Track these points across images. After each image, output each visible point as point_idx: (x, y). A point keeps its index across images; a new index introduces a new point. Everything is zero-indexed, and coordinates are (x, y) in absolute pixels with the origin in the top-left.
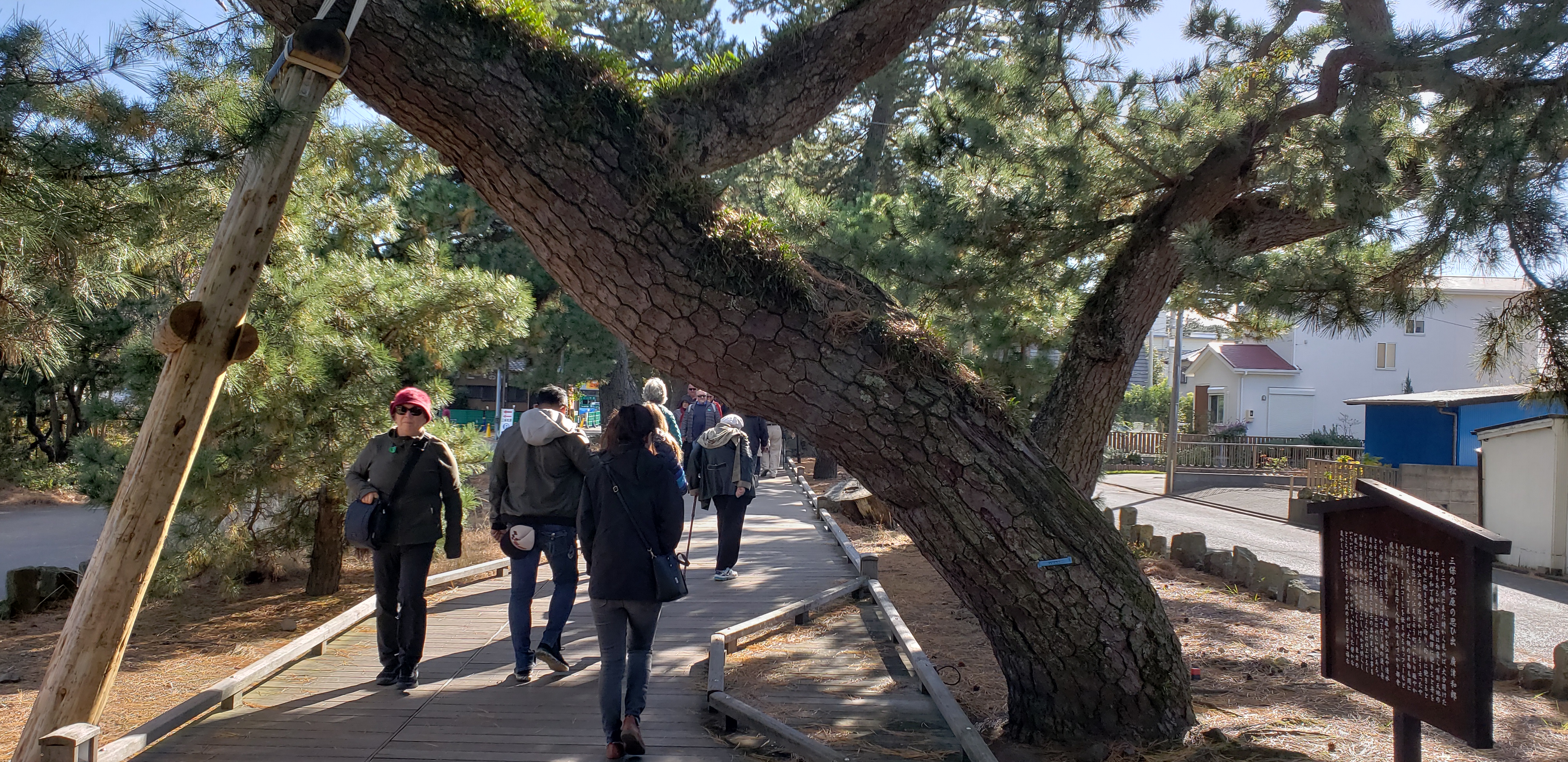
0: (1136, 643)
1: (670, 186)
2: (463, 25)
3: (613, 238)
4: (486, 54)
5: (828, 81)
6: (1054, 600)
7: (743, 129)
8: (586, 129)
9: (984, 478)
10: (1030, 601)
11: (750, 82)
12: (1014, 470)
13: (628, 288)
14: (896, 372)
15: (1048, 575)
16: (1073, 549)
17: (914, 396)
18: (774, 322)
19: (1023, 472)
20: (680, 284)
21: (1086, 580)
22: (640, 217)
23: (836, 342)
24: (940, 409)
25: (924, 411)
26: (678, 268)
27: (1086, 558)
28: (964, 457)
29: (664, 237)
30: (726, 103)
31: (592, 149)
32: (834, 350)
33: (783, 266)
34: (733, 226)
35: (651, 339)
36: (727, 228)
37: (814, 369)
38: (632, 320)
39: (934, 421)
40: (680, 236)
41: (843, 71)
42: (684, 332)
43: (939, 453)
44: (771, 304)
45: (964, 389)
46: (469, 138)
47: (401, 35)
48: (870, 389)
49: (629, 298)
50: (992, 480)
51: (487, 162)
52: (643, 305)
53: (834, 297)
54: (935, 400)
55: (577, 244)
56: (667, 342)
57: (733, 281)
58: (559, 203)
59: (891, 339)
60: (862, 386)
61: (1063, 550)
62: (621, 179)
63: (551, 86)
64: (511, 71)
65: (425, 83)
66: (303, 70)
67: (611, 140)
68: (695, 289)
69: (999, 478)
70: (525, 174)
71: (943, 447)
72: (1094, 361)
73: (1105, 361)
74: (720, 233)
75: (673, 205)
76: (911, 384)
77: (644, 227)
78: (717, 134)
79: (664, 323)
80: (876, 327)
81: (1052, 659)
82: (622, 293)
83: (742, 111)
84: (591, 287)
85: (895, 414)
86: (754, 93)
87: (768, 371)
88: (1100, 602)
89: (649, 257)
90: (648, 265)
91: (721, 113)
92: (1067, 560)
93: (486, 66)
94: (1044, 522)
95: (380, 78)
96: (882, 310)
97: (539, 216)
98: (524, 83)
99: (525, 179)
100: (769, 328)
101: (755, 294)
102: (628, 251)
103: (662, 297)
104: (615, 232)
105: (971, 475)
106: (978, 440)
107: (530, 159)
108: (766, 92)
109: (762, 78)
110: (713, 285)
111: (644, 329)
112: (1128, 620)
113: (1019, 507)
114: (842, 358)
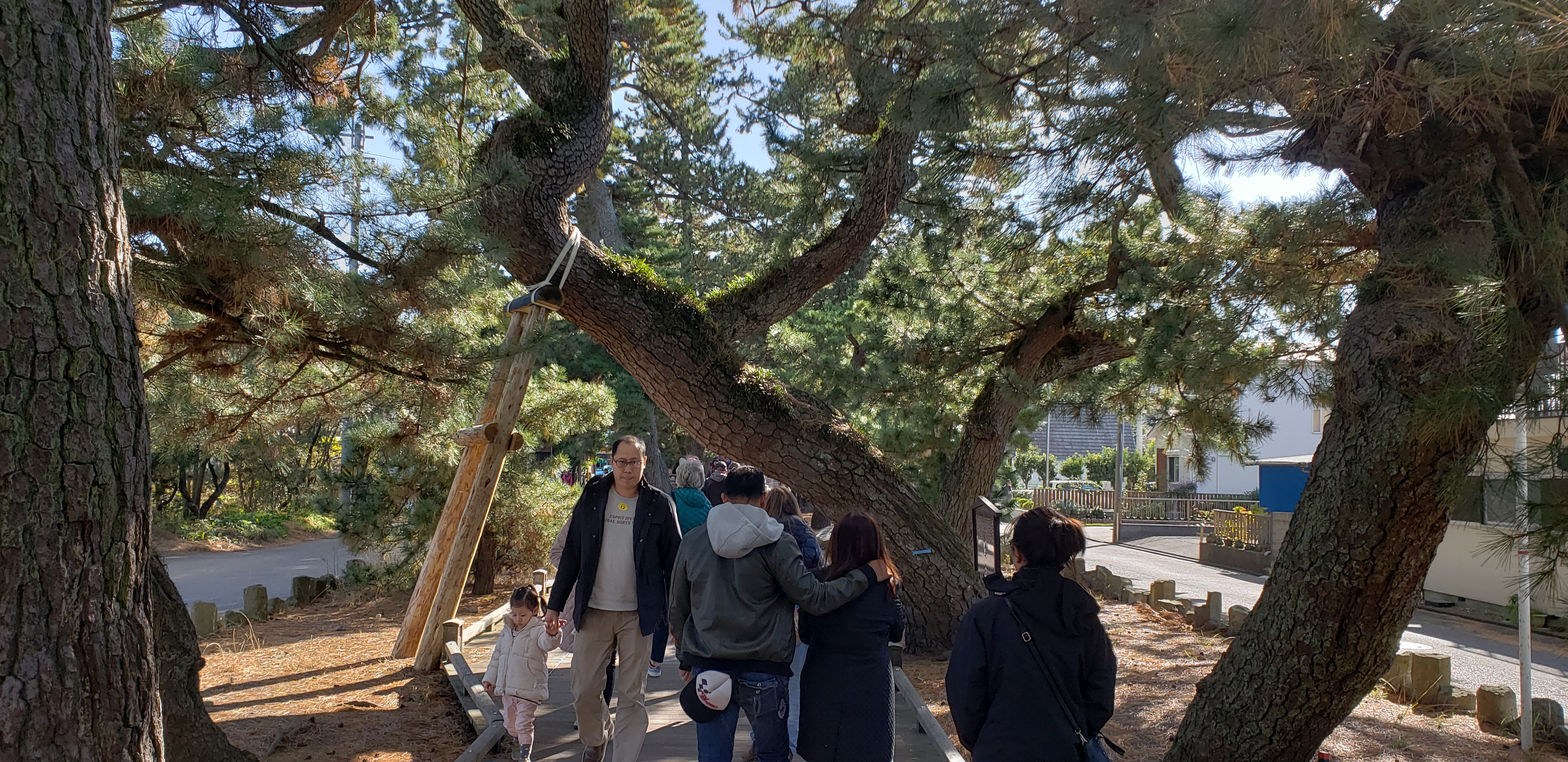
0: (967, 597)
1: (718, 356)
2: (614, 280)
3: (688, 383)
4: (626, 293)
5: (801, 290)
6: (922, 572)
7: (755, 317)
8: (674, 328)
9: (883, 507)
10: (910, 573)
11: (759, 292)
12: (900, 504)
13: (696, 409)
14: (836, 451)
15: (918, 559)
16: (931, 545)
17: (847, 464)
18: (773, 426)
19: (904, 504)
20: (723, 407)
21: (939, 561)
22: (703, 373)
23: (805, 435)
24: (860, 471)
25: (851, 472)
26: (722, 398)
27: (939, 550)
28: (873, 498)
29: (715, 383)
30: (746, 304)
31: (678, 338)
32: (804, 440)
33: (777, 397)
34: (750, 376)
35: (708, 435)
36: (747, 377)
37: (793, 450)
38: (697, 425)
39: (856, 477)
40: (723, 381)
41: (810, 284)
42: (725, 431)
43: (859, 494)
44: (771, 417)
45: (873, 461)
46: (616, 334)
47: (585, 286)
48: (822, 461)
49: (697, 414)
50: (888, 508)
51: (624, 345)
52: (704, 417)
53: (804, 411)
54: (857, 466)
55: (669, 386)
56: (716, 436)
57: (751, 406)
58: (660, 365)
59: (834, 433)
60: (819, 459)
61: (926, 546)
62: (692, 353)
63: (658, 307)
64: (637, 301)
65: (596, 308)
66: (540, 307)
67: (687, 333)
68: (732, 409)
69: (891, 507)
70: (644, 352)
71: (861, 491)
72: (979, 440)
73: (985, 439)
74: (744, 380)
75: (719, 366)
76: (844, 458)
77: (704, 378)
78: (741, 321)
79: (715, 426)
80: (826, 428)
81: (923, 606)
82: (692, 411)
83: (754, 308)
84: (676, 408)
85: (836, 473)
86: (761, 298)
87: (769, 451)
88: (947, 574)
89: (707, 392)
90: (706, 397)
91: (742, 310)
92: (929, 551)
93: (626, 299)
94: (915, 529)
95: (573, 306)
96: (829, 418)
97: (650, 372)
98: (644, 306)
99: (643, 354)
100: (769, 429)
101: (762, 412)
102: (697, 390)
103: (714, 413)
104: (690, 380)
105: (876, 506)
106: (880, 487)
107: (645, 344)
108: (768, 297)
109: (765, 289)
110: (741, 407)
111: (704, 430)
112: (963, 584)
113: (902, 522)
114: (808, 444)
